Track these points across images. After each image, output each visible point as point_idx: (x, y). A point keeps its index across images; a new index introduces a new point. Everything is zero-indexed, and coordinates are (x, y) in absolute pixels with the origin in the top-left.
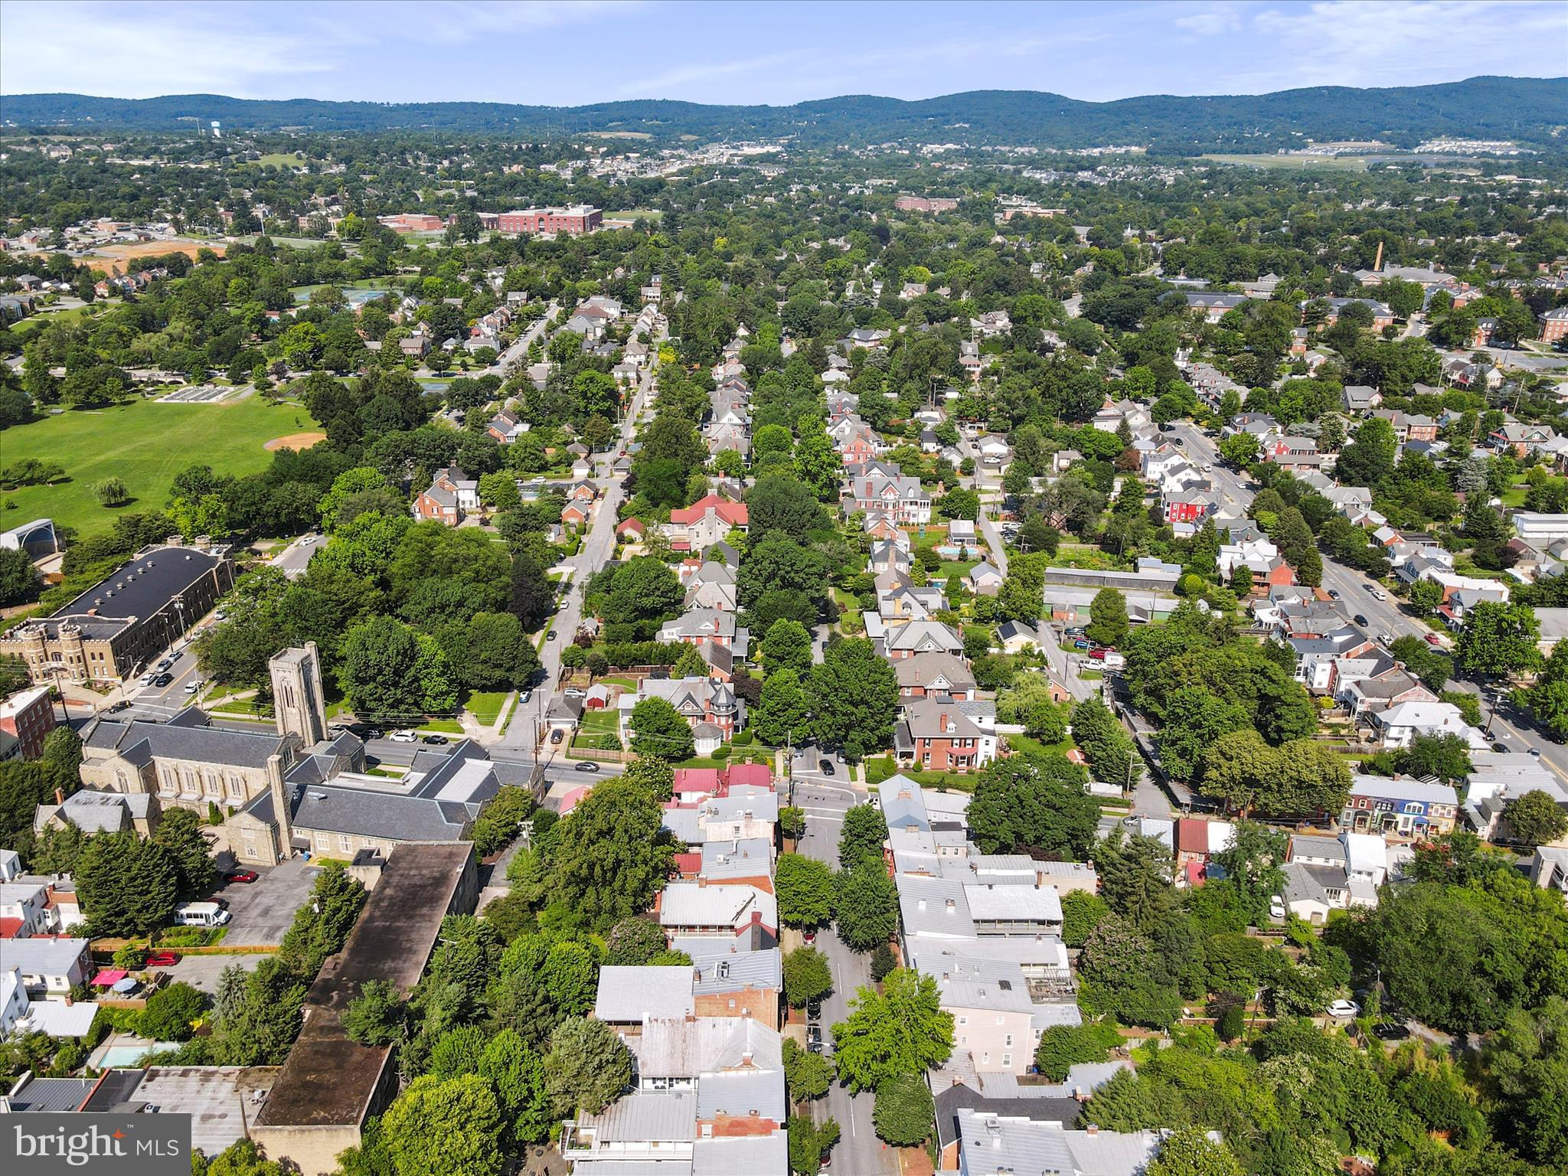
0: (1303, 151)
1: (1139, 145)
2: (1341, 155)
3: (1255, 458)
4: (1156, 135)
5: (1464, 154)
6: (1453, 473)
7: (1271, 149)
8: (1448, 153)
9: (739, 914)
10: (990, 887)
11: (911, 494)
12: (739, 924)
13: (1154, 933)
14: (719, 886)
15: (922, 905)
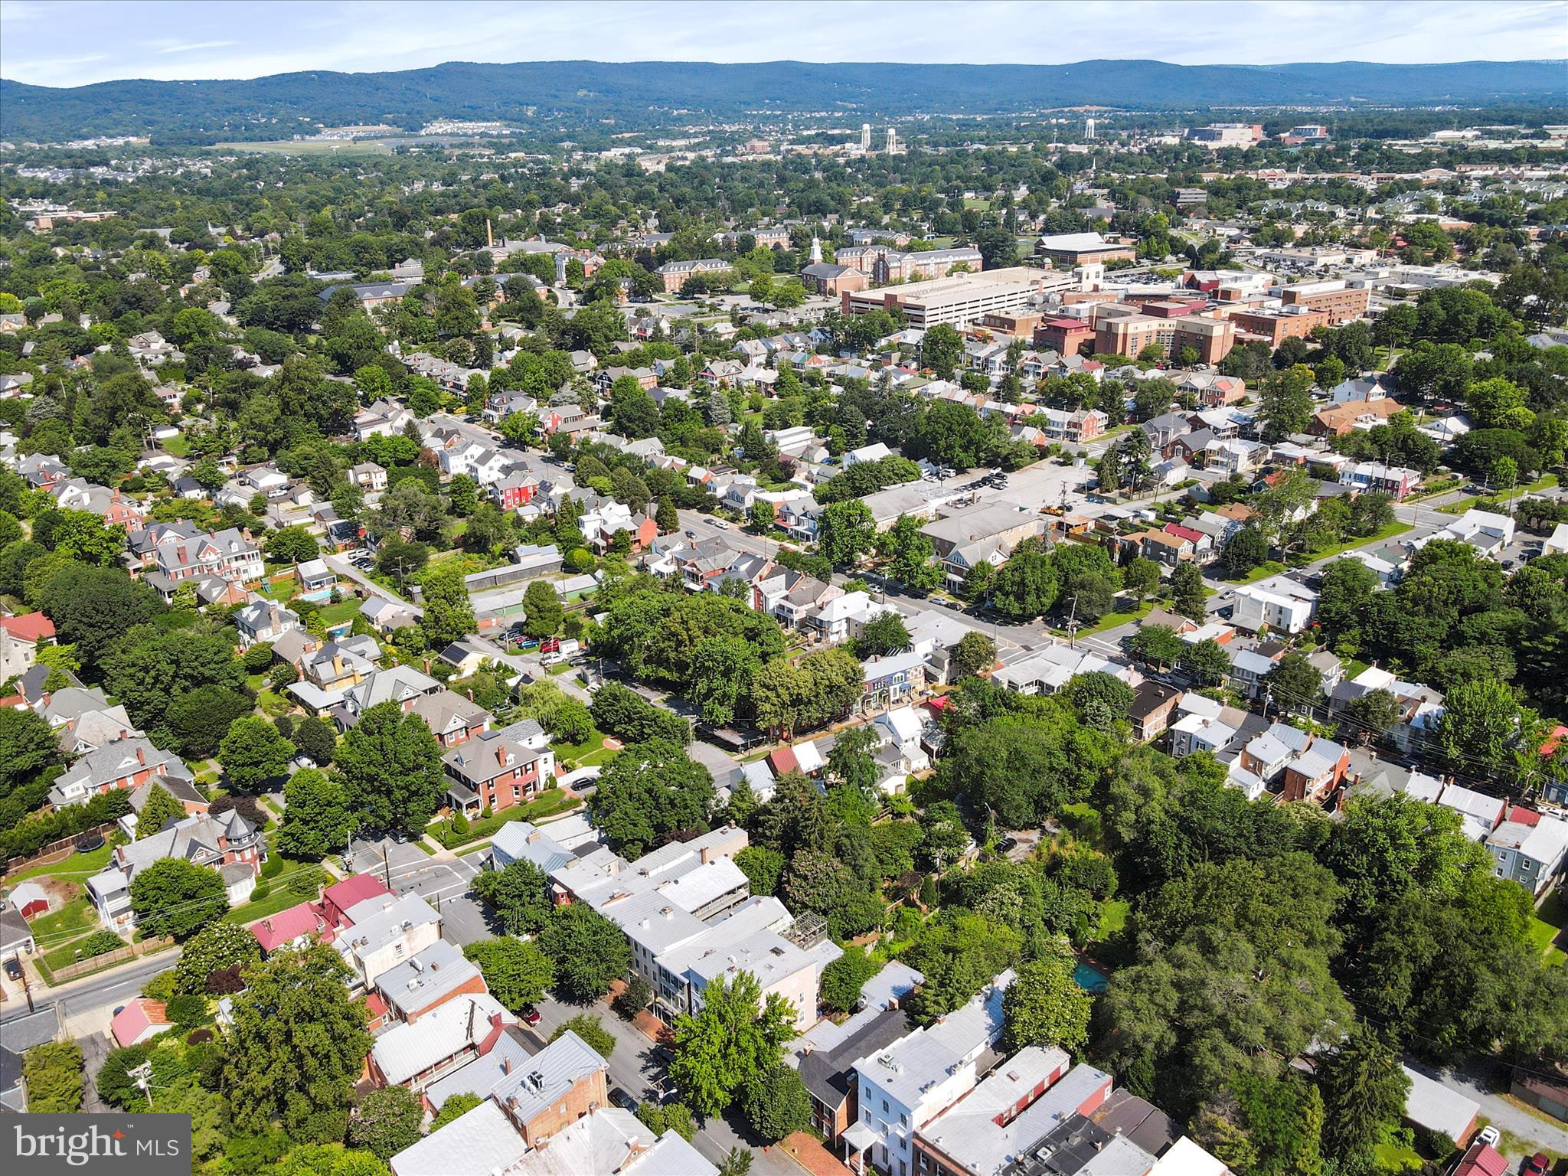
0: (318, 137)
1: (137, 135)
2: (356, 140)
3: (536, 434)
4: (151, 123)
5: (465, 135)
6: (706, 411)
7: (287, 136)
8: (452, 134)
9: (470, 1028)
10: (676, 882)
11: (235, 547)
12: (479, 1038)
13: (839, 851)
14: (430, 1013)
15: (646, 925)
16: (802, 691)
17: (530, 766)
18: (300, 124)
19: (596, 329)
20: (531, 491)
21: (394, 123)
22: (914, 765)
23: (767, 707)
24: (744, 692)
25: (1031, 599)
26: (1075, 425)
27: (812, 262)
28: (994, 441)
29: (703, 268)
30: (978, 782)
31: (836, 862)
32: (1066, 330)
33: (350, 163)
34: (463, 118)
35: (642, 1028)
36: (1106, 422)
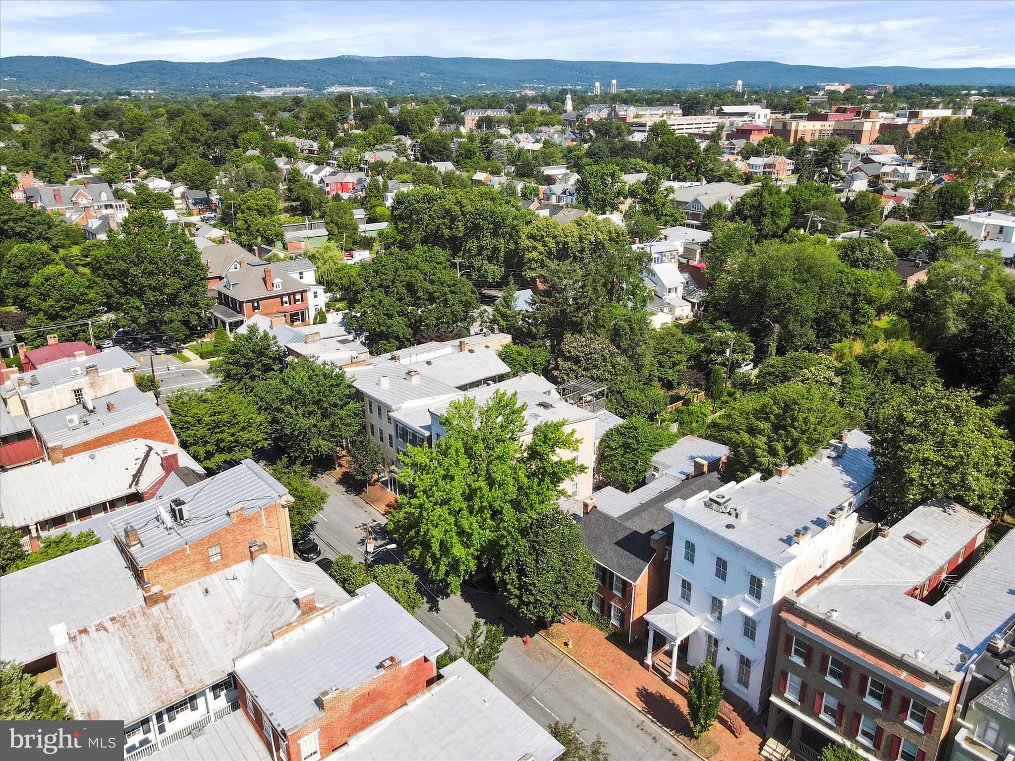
0: (262, 93)
2: (284, 94)
9: (136, 477)
10: (429, 363)
12: (144, 486)
13: (616, 336)
14: (86, 454)
15: (385, 383)
16: (569, 239)
17: (298, 297)
18: (252, 85)
19: (413, 122)
20: (350, 186)
21: (308, 86)
22: (678, 312)
23: (534, 254)
24: (512, 247)
25: (766, 221)
26: (770, 166)
27: (565, 111)
28: (711, 165)
29: (490, 113)
30: (761, 295)
31: (613, 348)
32: (751, 131)
33: (276, 98)
34: (349, 85)
35: (370, 502)
36: (792, 167)
